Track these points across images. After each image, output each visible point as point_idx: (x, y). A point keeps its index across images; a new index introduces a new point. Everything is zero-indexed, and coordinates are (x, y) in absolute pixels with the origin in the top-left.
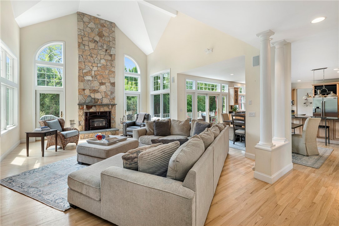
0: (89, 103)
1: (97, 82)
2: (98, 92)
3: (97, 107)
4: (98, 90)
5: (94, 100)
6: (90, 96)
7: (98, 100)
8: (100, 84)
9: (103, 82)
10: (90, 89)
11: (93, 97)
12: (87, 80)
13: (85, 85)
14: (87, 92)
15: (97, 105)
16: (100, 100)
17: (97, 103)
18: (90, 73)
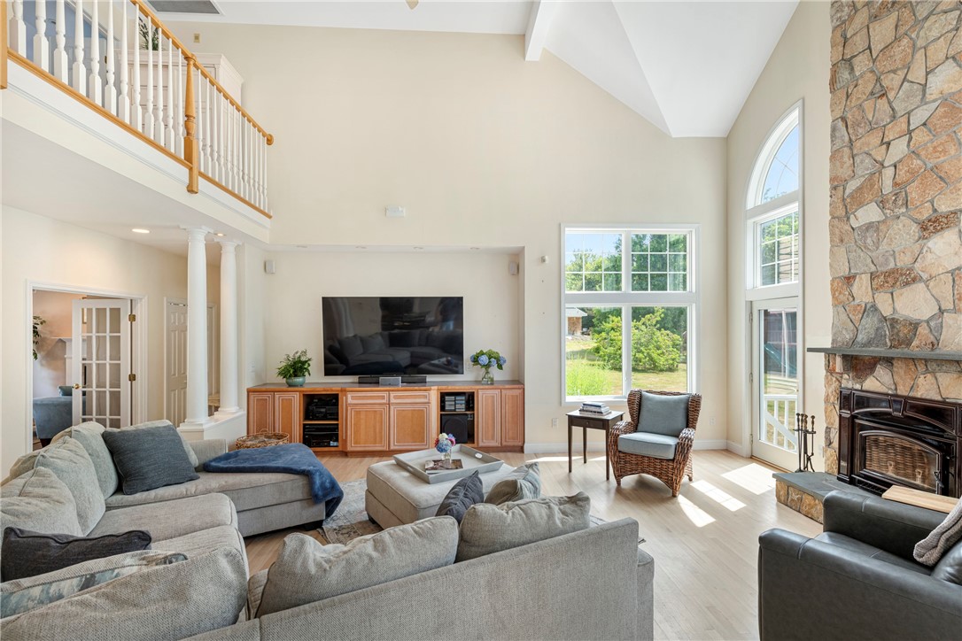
0: (869, 343)
1: (908, 221)
2: (914, 280)
3: (899, 367)
4: (911, 269)
5: (893, 327)
6: (875, 308)
7: (914, 326)
8: (924, 229)
9: (944, 208)
10: (873, 268)
11: (886, 310)
12: (859, 228)
13: (852, 255)
14: (862, 289)
15: (899, 358)
16: (923, 330)
17: (909, 345)
18: (872, 186)
